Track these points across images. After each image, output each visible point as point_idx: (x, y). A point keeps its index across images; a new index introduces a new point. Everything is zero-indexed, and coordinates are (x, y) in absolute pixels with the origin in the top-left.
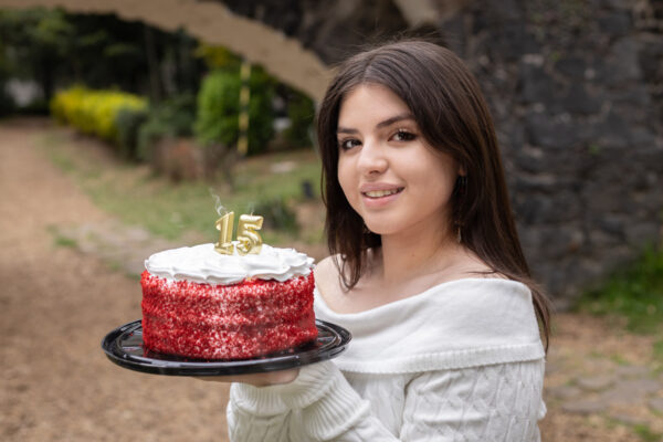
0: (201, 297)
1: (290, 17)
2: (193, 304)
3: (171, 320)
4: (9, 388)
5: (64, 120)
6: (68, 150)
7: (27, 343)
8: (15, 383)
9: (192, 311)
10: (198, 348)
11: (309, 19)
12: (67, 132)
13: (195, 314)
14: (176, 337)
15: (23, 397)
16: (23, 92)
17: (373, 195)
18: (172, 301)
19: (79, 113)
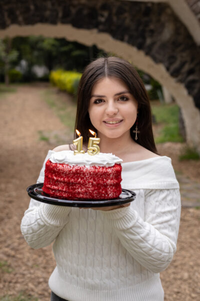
0: (105, 172)
1: (140, 40)
2: (101, 176)
3: (91, 184)
4: (5, 201)
5: (54, 84)
6: (54, 97)
7: (17, 182)
8: (8, 199)
9: (101, 179)
10: (103, 195)
11: (149, 41)
12: (55, 90)
13: (101, 180)
14: (93, 191)
15: (10, 205)
16: (40, 71)
17: (111, 123)
18: (90, 174)
19: (60, 81)
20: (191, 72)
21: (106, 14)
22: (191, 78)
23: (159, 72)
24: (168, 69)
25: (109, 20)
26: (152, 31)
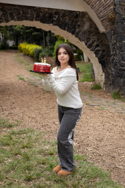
1: (73, 30)
9: (39, 67)
11: (77, 30)
14: (37, 70)
20: (97, 46)
21: (57, 16)
22: (97, 48)
23: (82, 45)
24: (86, 44)
25: (58, 19)
26: (79, 25)
